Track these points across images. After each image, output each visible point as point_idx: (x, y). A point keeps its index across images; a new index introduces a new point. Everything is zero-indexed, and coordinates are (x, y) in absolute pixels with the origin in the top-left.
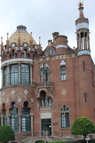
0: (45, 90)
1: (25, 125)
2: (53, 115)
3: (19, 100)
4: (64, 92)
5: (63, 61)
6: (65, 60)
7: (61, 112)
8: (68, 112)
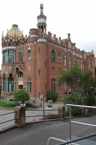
0: (18, 67)
1: (11, 88)
2: (24, 83)
3: (7, 73)
4: (29, 69)
5: (29, 47)
6: (31, 46)
7: (28, 81)
8: (31, 81)
